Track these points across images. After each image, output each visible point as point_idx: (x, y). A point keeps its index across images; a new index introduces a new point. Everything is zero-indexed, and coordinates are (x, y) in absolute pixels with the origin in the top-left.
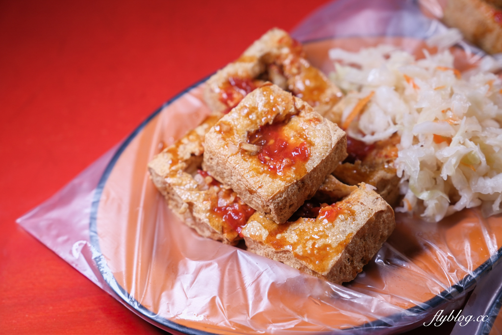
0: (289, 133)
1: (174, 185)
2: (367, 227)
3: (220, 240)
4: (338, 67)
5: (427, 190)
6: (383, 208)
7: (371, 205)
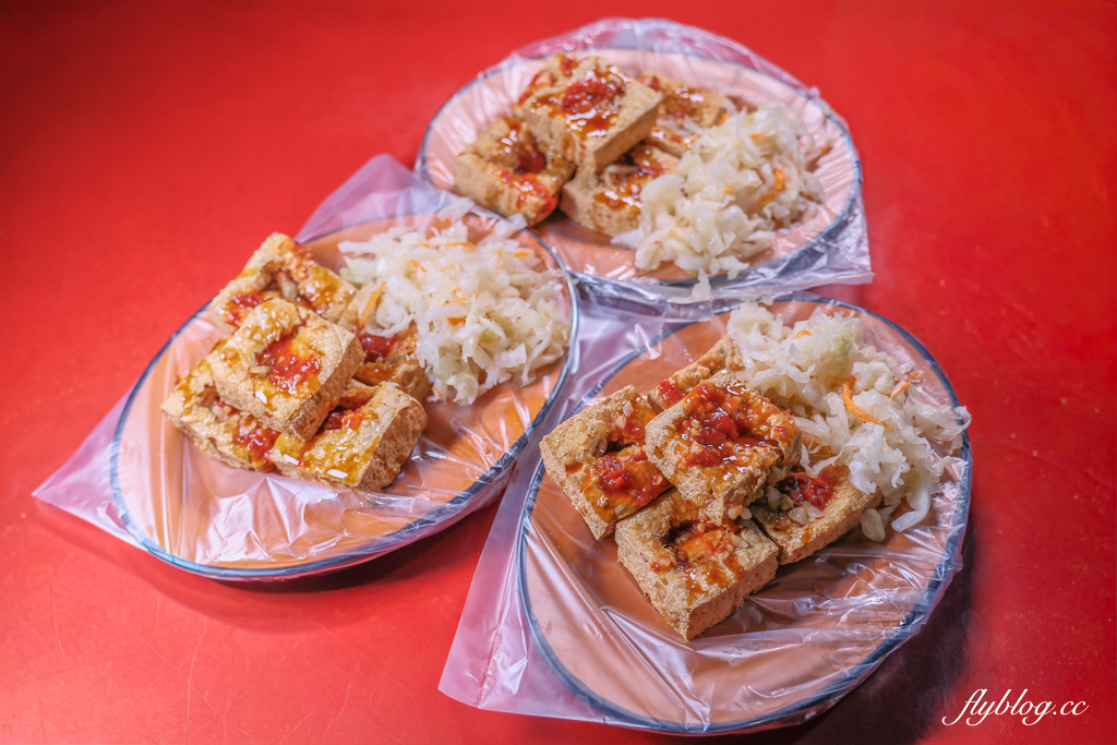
0: (297, 346)
1: (191, 422)
2: (393, 427)
3: (252, 469)
4: (348, 260)
5: (454, 373)
6: (407, 404)
7: (393, 405)
